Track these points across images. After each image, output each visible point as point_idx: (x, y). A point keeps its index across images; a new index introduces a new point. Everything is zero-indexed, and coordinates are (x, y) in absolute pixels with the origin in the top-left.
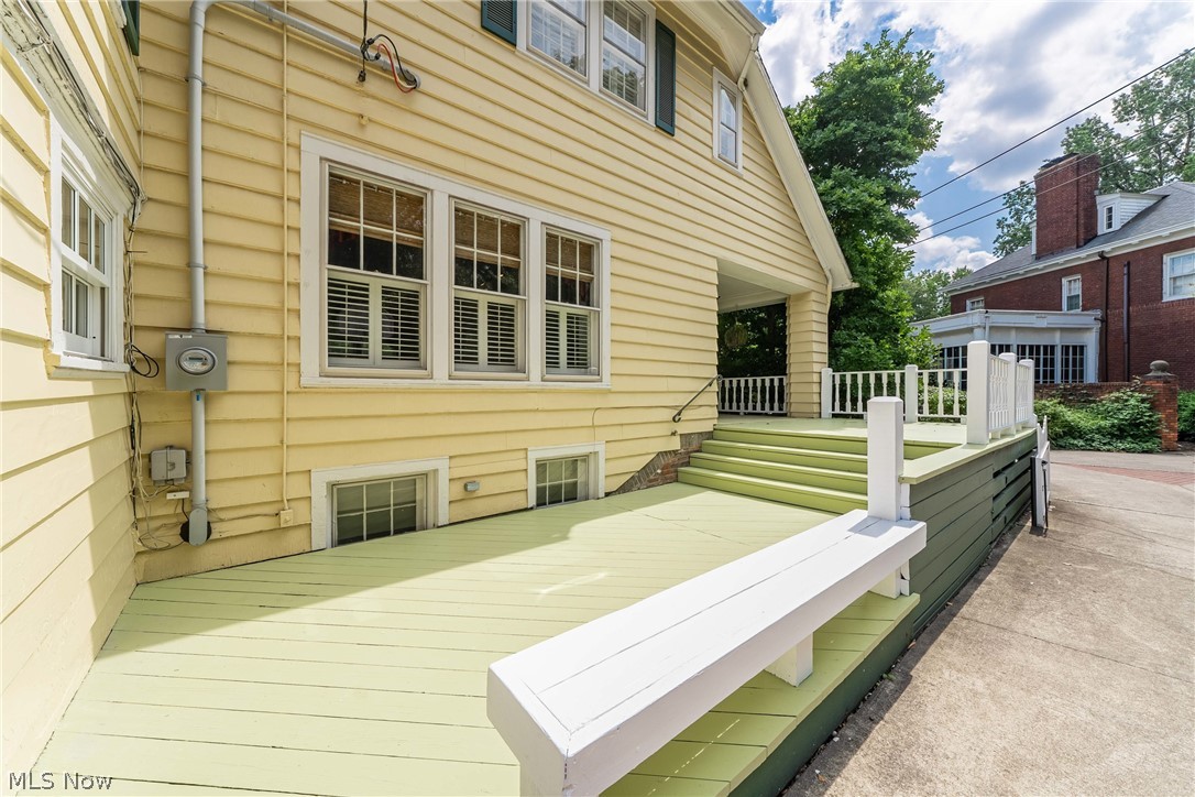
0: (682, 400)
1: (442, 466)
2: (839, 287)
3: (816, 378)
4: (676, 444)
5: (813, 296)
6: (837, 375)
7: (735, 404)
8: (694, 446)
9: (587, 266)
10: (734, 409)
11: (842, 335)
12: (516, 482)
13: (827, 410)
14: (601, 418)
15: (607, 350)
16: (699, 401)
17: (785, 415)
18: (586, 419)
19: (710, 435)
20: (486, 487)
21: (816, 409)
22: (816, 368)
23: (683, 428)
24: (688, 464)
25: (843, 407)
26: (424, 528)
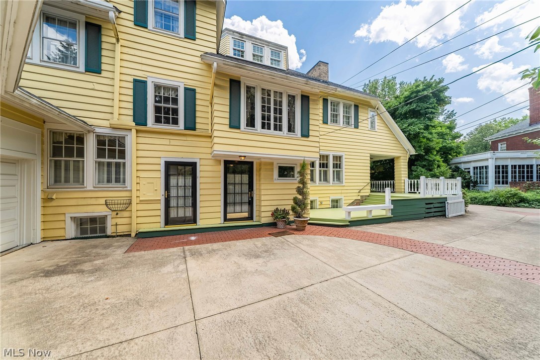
0: (361, 188)
1: (318, 198)
2: (412, 154)
3: (403, 181)
4: (359, 198)
5: (402, 158)
6: (410, 180)
7: (379, 189)
8: (364, 198)
9: (340, 161)
10: (379, 190)
11: (414, 168)
12: (328, 203)
13: (407, 191)
14: (343, 191)
15: (344, 177)
16: (365, 188)
17: (394, 192)
18: (340, 191)
19: (368, 196)
20: (324, 203)
21: (403, 190)
22: (403, 178)
23: (361, 194)
24: (362, 203)
25: (411, 190)
26: (314, 209)
